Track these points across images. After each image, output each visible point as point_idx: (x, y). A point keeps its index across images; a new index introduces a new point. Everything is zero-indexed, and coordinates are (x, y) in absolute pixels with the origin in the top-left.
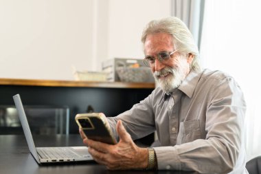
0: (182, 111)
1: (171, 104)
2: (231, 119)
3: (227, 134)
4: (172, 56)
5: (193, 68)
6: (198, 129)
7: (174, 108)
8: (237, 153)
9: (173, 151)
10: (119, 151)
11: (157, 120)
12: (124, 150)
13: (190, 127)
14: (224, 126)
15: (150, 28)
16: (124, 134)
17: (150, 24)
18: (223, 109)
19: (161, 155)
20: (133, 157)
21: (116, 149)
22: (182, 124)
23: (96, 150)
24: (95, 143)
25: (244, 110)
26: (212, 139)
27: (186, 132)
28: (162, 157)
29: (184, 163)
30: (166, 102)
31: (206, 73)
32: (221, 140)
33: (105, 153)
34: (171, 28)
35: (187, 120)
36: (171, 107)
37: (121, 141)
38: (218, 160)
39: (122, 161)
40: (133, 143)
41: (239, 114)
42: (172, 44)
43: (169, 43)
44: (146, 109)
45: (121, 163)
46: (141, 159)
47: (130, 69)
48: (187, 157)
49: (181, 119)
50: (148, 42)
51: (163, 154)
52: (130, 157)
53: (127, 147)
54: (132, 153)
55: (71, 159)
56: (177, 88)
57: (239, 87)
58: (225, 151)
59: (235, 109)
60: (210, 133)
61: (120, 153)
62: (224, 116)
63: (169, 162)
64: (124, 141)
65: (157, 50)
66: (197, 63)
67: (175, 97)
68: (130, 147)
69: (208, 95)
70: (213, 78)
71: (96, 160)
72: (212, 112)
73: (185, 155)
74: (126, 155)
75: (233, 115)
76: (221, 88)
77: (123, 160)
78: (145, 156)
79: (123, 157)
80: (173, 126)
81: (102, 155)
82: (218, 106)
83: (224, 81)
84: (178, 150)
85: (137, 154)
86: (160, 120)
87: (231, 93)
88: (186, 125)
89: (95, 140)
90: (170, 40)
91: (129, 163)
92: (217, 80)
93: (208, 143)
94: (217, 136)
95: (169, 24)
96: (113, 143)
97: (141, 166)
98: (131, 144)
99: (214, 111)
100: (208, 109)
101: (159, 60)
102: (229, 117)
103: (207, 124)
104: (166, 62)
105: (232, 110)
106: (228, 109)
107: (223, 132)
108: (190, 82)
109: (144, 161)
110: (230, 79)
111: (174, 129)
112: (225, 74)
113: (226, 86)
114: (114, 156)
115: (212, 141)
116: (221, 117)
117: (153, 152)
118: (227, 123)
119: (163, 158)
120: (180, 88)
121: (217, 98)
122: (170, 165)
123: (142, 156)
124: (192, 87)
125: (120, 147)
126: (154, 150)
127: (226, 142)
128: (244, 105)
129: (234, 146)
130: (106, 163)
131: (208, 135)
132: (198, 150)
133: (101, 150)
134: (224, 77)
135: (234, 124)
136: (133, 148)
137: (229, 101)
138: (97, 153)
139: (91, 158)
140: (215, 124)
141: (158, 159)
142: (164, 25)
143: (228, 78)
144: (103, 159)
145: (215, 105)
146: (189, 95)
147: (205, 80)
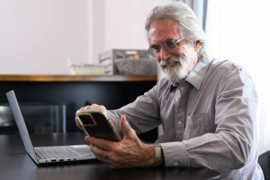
0: (190, 103)
1: (177, 96)
2: (242, 111)
3: (238, 127)
4: (178, 44)
5: (200, 58)
6: (207, 123)
7: (181, 100)
8: (249, 147)
9: (181, 147)
10: (123, 148)
11: (162, 112)
12: (129, 147)
13: (198, 120)
14: (234, 119)
15: (154, 14)
16: (129, 130)
17: (154, 10)
18: (234, 101)
19: (168, 151)
20: (139, 154)
21: (120, 146)
22: (189, 118)
23: (99, 147)
24: (97, 141)
25: (256, 102)
26: (222, 133)
27: (194, 127)
28: (169, 153)
29: (193, 159)
30: (172, 94)
31: (214, 63)
32: (232, 133)
33: (108, 151)
34: (177, 14)
35: (195, 113)
36: (177, 100)
37: (125, 137)
38: (229, 155)
39: (127, 159)
40: (138, 140)
41: (250, 105)
42: (178, 31)
43: (175, 31)
44: (151, 101)
45: (126, 161)
46: (147, 157)
47: (130, 61)
48: (196, 153)
49: (188, 113)
50: (152, 30)
51: (170, 151)
52: (135, 154)
53: (132, 144)
54: (138, 150)
55: (72, 159)
56: (184, 79)
57: (250, 77)
58: (236, 145)
59: (246, 100)
60: (220, 127)
61: (124, 151)
62: (235, 108)
63: (177, 158)
64: (129, 138)
65: (162, 38)
66: (204, 52)
67: (182, 89)
68: (135, 144)
69: (218, 86)
70: (222, 68)
71: (99, 158)
72: (221, 104)
73: (194, 151)
74: (131, 152)
75: (245, 107)
76: (231, 78)
77: (128, 157)
78: (152, 153)
79: (129, 154)
80: (179, 120)
81: (106, 153)
82: (228, 98)
83: (235, 71)
84: (186, 145)
85: (143, 151)
86: (166, 113)
87: (242, 84)
89: (97, 137)
90: (176, 27)
91: (134, 160)
92: (227, 70)
93: (217, 137)
94: (228, 129)
95: (175, 10)
96: (117, 140)
98: (136, 141)
99: (224, 103)
100: (217, 102)
101: (165, 49)
102: (239, 109)
103: (216, 117)
104: (173, 51)
105: (243, 102)
106: (239, 101)
107: (234, 125)
108: (198, 73)
109: (149, 159)
110: (241, 70)
111: (180, 123)
112: (236, 65)
113: (237, 77)
114: (119, 153)
115: (222, 135)
116: (232, 110)
117: (159, 148)
118: (238, 115)
119: (170, 155)
120: (188, 79)
121: (227, 89)
122: (179, 162)
123: (148, 153)
124: (200, 78)
125: (125, 144)
126: (160, 146)
127: (237, 136)
128: (256, 97)
129: (246, 140)
130: (110, 162)
131: (217, 129)
132: (208, 144)
133: (105, 148)
134: (234, 67)
135: (246, 116)
136: (138, 145)
137: (240, 93)
138: (100, 151)
139: (93, 157)
140: (225, 117)
141: (165, 155)
142: (169, 11)
143: (239, 68)
144: (107, 157)
145: (224, 97)
146: (197, 87)
147: (213, 70)
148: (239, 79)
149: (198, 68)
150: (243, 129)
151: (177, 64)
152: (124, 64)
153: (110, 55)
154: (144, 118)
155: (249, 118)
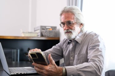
0: (76, 49)
1: (71, 46)
2: (100, 53)
3: (98, 60)
4: (73, 24)
6: (84, 58)
7: (72, 48)
8: (103, 69)
9: (74, 68)
10: (49, 68)
11: (64, 53)
12: (52, 68)
13: (80, 57)
14: (96, 56)
15: (64, 10)
16: (52, 61)
17: (64, 8)
18: (96, 49)
19: (68, 70)
20: (56, 71)
21: (48, 68)
22: (76, 56)
23: (38, 68)
24: (38, 65)
25: (105, 49)
26: (91, 62)
27: (78, 59)
28: (69, 71)
29: (79, 74)
30: (68, 45)
31: (87, 33)
32: (96, 63)
33: (43, 69)
34: (74, 11)
35: (78, 54)
36: (71, 48)
37: (50, 64)
38: (94, 72)
39: (51, 73)
40: (56, 65)
41: (103, 51)
42: (74, 19)
43: (72, 18)
44: (59, 48)
45: (50, 74)
48: (80, 71)
49: (75, 54)
52: (54, 71)
54: (55, 69)
56: (74, 39)
57: (102, 39)
58: (97, 68)
59: (101, 49)
60: (90, 60)
61: (50, 70)
62: (96, 52)
63: (72, 73)
64: (52, 64)
65: (66, 20)
67: (73, 43)
68: (54, 67)
69: (89, 42)
70: (91, 35)
71: (38, 73)
72: (90, 50)
74: (53, 70)
75: (101, 51)
76: (95, 39)
77: (51, 72)
79: (51, 71)
80: (71, 56)
81: (41, 71)
82: (93, 48)
84: (76, 67)
85: (57, 70)
86: (66, 54)
87: (99, 42)
88: (78, 56)
89: (38, 63)
91: (54, 74)
92: (93, 36)
93: (89, 64)
94: (94, 61)
96: (46, 65)
99: (91, 50)
100: (89, 49)
101: (67, 25)
102: (98, 52)
103: (88, 55)
105: (100, 50)
106: (98, 49)
107: (96, 59)
108: (80, 37)
109: (60, 73)
110: (99, 36)
111: (72, 58)
112: (96, 34)
113: (97, 39)
114: (47, 71)
115: (91, 63)
116: (95, 53)
117: (65, 69)
118: (98, 55)
120: (76, 39)
123: (60, 71)
124: (81, 39)
125: (50, 66)
126: (65, 68)
127: (98, 64)
129: (101, 65)
130: (43, 74)
132: (85, 67)
133: (41, 68)
134: (96, 35)
135: (101, 55)
136: (56, 67)
137: (98, 45)
138: (39, 70)
139: (35, 72)
140: (92, 55)
141: (67, 72)
142: (71, 9)
143: (98, 35)
144: (42, 72)
146: (80, 42)
147: (87, 36)
148: (98, 40)
149: (80, 35)
150: (100, 61)
152: (45, 32)
153: (39, 28)
154: (56, 55)
155: (102, 56)
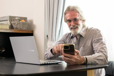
29: (95, 61)
36: (75, 41)
46: (82, 60)
48: (96, 59)
59: (104, 42)
60: (98, 51)
76: (98, 34)
78: (83, 59)
82: (98, 41)
83: (98, 31)
84: (93, 57)
87: (102, 36)
90: (78, 14)
92: (96, 31)
94: (102, 52)
97: (82, 63)
102: (103, 45)
106: (102, 42)
107: (103, 50)
118: (104, 47)
121: (97, 38)
122: (91, 62)
124: (84, 33)
127: (105, 54)
132: (98, 56)
135: (106, 47)
137: (102, 39)
140: (99, 48)
147: (89, 31)
148: (101, 34)
149: (83, 30)
150: (105, 52)
151: (77, 27)
